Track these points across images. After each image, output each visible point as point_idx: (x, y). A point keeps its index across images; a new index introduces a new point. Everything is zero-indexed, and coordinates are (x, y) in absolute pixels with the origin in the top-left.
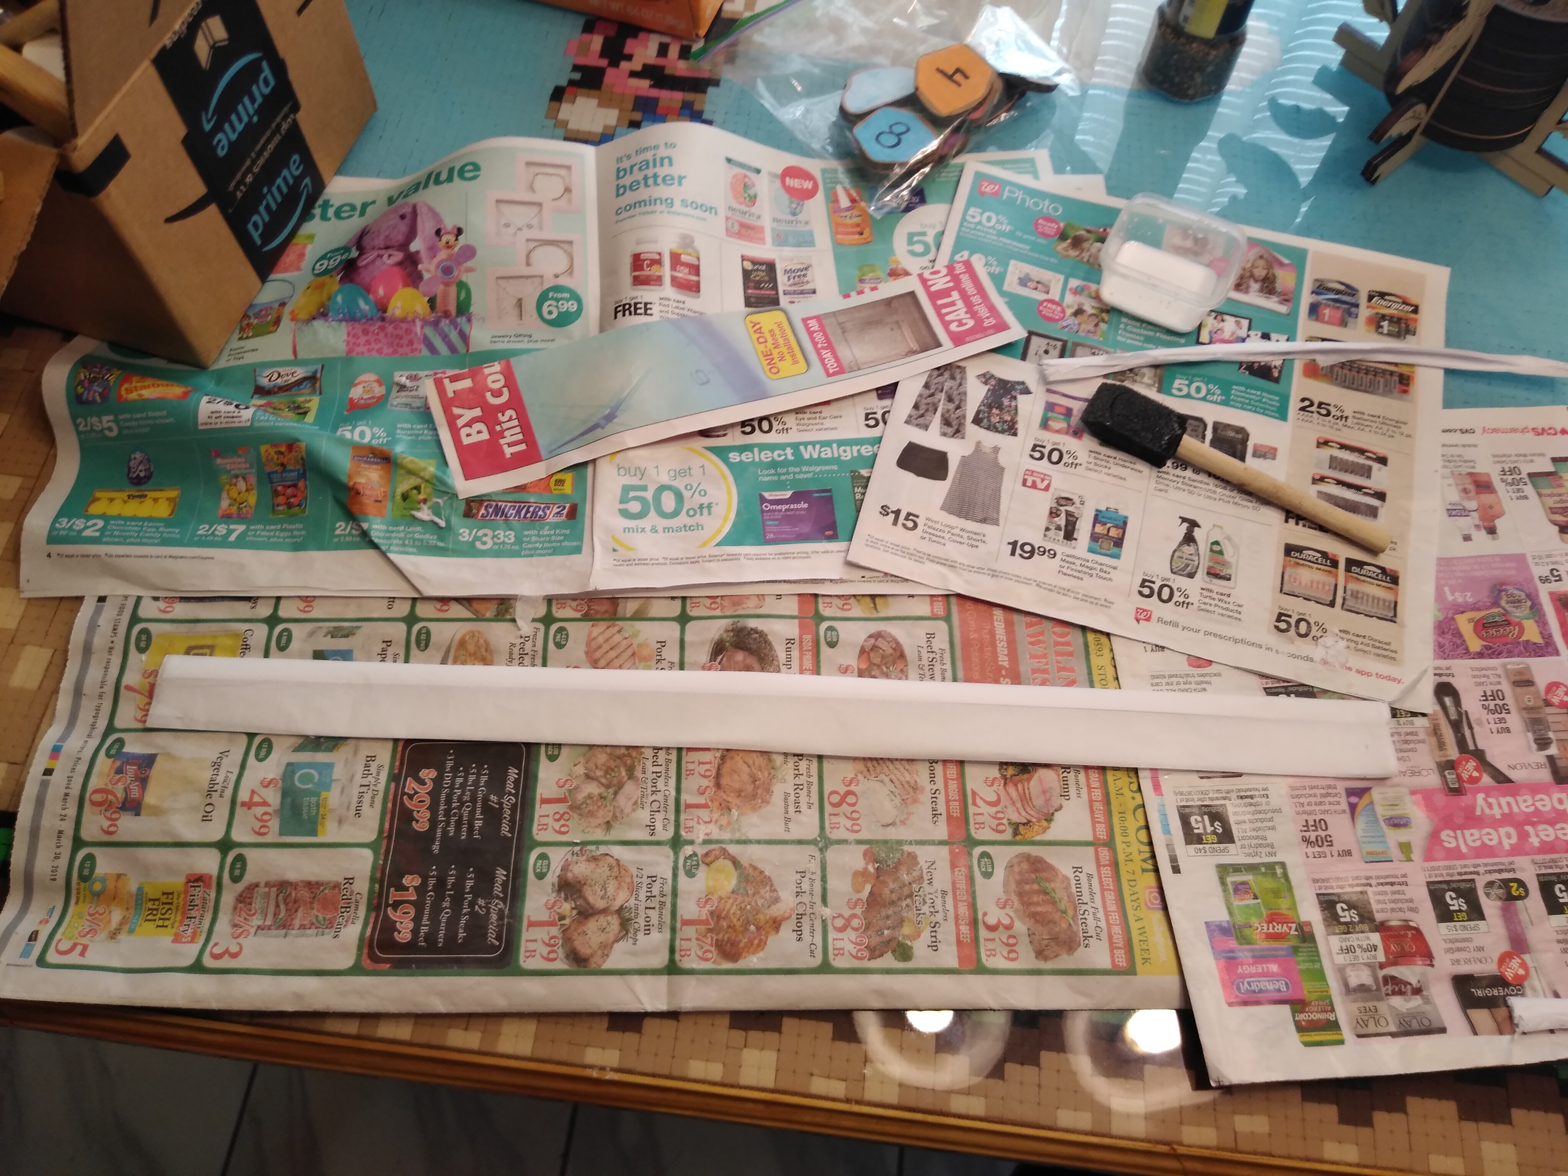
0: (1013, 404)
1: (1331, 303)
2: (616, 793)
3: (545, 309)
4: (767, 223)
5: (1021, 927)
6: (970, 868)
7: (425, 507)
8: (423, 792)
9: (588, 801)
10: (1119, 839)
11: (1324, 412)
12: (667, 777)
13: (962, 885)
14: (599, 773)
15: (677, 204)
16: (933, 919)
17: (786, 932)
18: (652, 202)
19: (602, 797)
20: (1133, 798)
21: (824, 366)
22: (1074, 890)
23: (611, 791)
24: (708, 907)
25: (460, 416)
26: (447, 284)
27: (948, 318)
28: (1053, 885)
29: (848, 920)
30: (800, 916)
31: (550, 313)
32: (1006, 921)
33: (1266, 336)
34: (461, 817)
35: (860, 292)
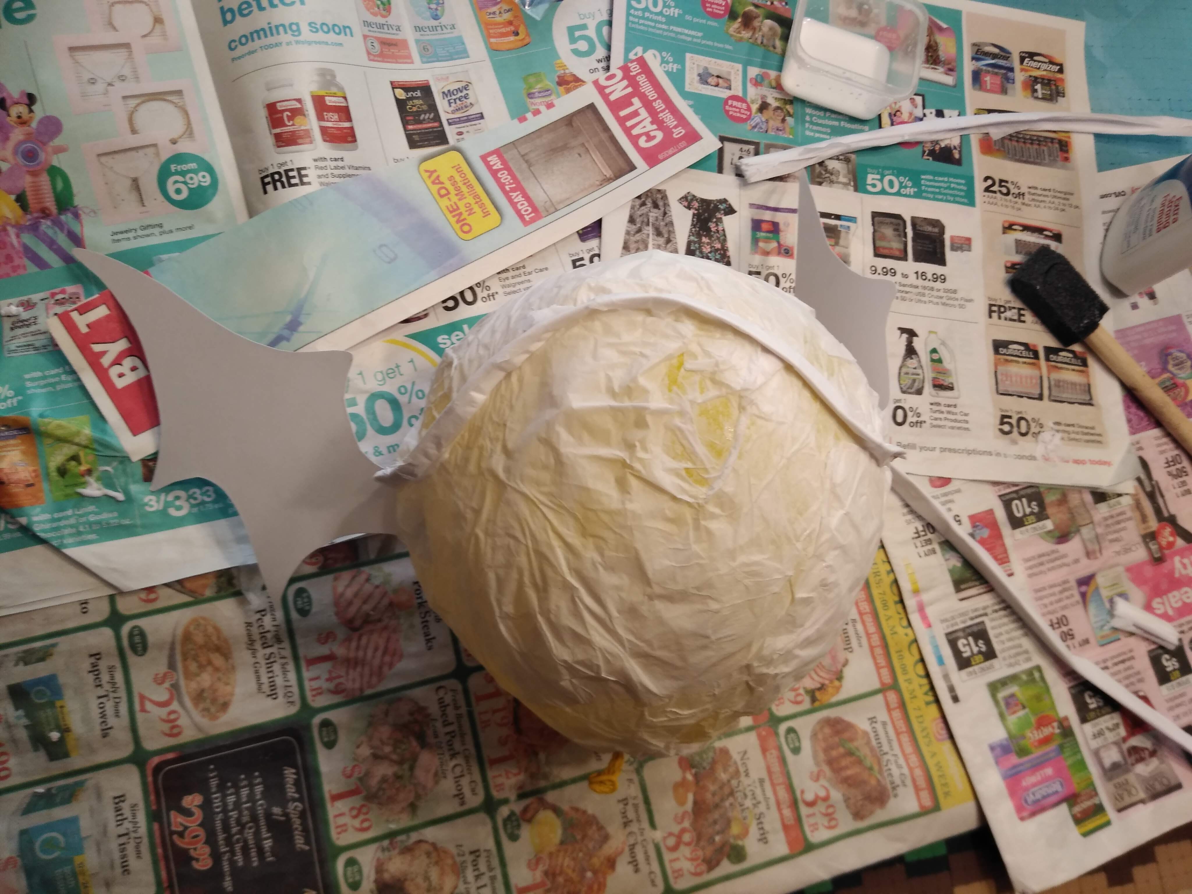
0: (720, 228)
1: (990, 69)
2: (412, 768)
3: (171, 188)
4: (409, 35)
5: (836, 796)
6: (780, 749)
7: (90, 480)
8: (193, 823)
9: (384, 786)
10: (901, 678)
11: (1004, 190)
12: (462, 735)
13: (776, 768)
14: (387, 749)
15: (305, 28)
16: (757, 811)
17: (623, 868)
18: (272, 30)
19: (398, 777)
20: (906, 635)
21: (518, 212)
22: (874, 742)
23: (406, 766)
24: (541, 868)
25: (104, 353)
26: (34, 174)
27: (635, 132)
28: (856, 744)
29: (679, 837)
30: (632, 847)
31: (178, 191)
32: (822, 793)
33: (940, 114)
34: (245, 841)
35: (537, 112)
